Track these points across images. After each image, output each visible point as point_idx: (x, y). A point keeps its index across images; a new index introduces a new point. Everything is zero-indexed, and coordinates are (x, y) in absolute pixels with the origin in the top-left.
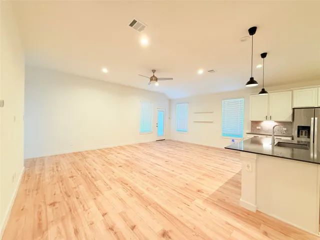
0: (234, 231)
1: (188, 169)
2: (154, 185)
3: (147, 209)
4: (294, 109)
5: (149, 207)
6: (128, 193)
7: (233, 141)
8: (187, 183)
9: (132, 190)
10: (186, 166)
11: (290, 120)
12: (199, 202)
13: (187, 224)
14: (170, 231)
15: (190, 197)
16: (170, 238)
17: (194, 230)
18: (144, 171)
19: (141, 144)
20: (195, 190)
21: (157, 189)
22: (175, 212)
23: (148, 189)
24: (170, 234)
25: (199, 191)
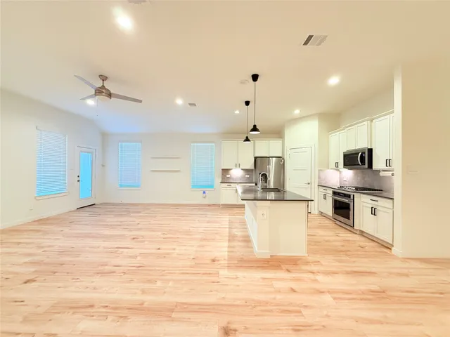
0: (273, 282)
1: (176, 240)
2: (150, 281)
3: (173, 320)
4: (256, 158)
5: (174, 315)
6: (110, 318)
7: (204, 192)
8: (192, 257)
9: (116, 308)
10: (168, 236)
11: (253, 168)
12: (224, 273)
13: (236, 303)
14: (228, 323)
15: (211, 272)
16: (235, 330)
17: (248, 304)
18: (106, 267)
19: (40, 221)
20: (208, 262)
21: (159, 284)
22: (212, 299)
23: (143, 292)
24: (233, 326)
25: (214, 261)
